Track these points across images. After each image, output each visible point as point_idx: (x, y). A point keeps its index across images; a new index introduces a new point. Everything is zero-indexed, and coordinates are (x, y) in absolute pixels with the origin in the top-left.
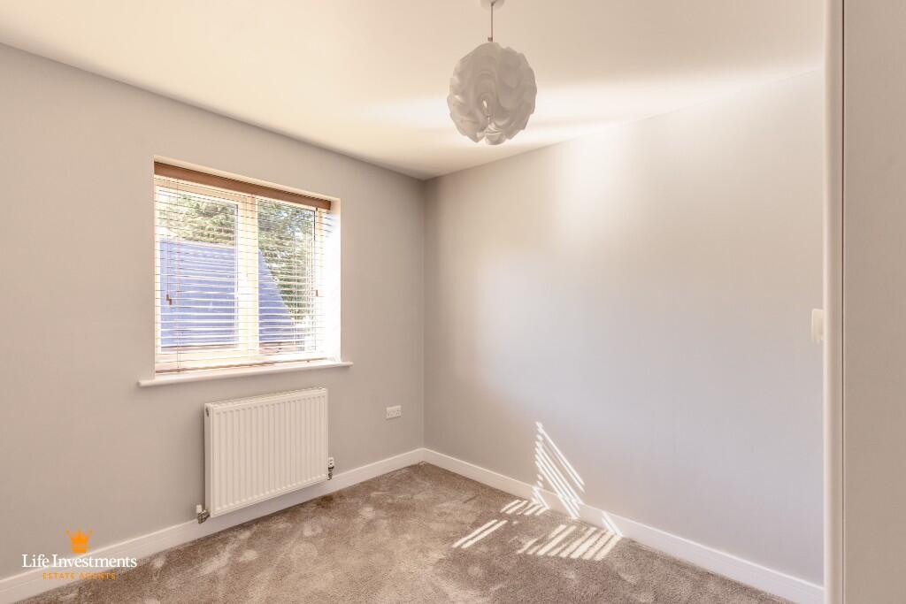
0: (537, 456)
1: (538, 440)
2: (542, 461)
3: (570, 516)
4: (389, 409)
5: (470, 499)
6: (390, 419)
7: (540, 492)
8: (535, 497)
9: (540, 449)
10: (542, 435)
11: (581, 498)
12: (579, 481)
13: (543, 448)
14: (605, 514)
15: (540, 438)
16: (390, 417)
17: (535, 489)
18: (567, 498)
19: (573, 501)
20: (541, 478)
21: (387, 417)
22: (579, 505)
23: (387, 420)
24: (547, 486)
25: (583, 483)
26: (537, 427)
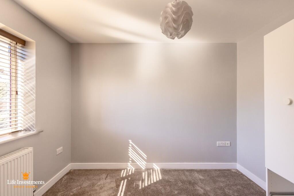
0: (129, 152)
1: (130, 146)
2: (131, 154)
3: (142, 169)
4: (57, 150)
5: (107, 177)
6: (59, 154)
7: (131, 164)
8: (129, 167)
9: (130, 149)
10: (131, 144)
11: (146, 162)
12: (145, 156)
13: (132, 148)
14: (154, 164)
15: (130, 145)
16: (58, 153)
17: (129, 164)
18: (141, 163)
19: (143, 163)
20: (130, 159)
21: (57, 154)
22: (145, 164)
23: (57, 155)
24: (133, 161)
25: (146, 156)
26: (129, 142)
